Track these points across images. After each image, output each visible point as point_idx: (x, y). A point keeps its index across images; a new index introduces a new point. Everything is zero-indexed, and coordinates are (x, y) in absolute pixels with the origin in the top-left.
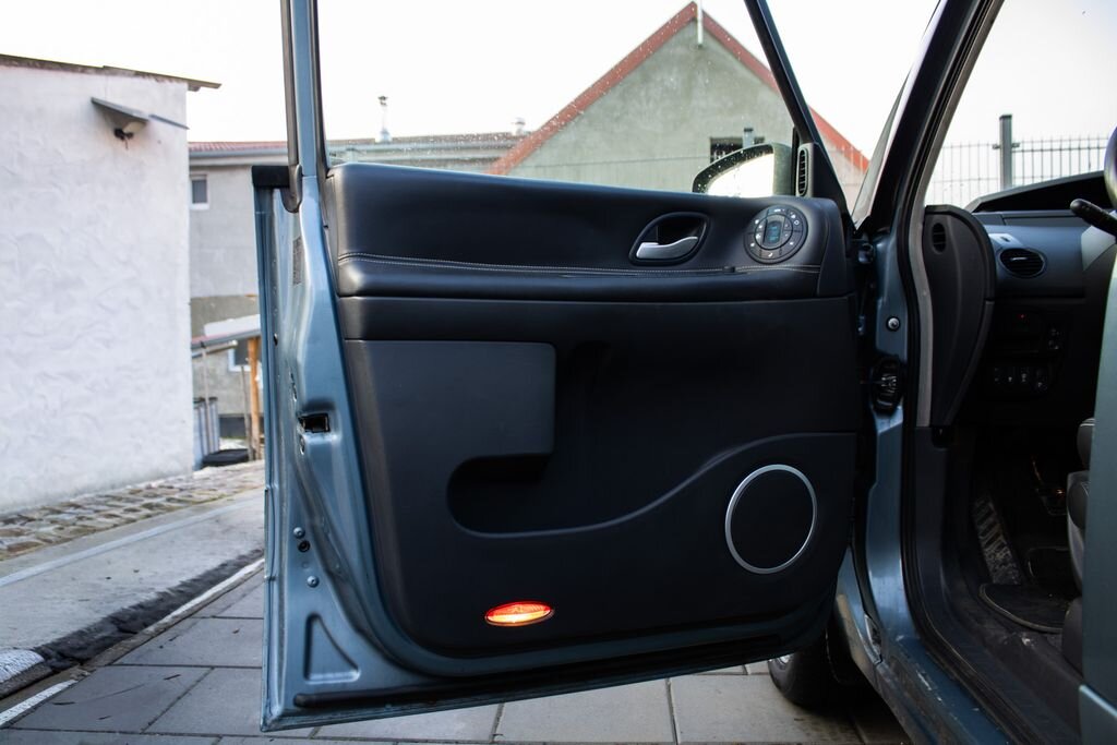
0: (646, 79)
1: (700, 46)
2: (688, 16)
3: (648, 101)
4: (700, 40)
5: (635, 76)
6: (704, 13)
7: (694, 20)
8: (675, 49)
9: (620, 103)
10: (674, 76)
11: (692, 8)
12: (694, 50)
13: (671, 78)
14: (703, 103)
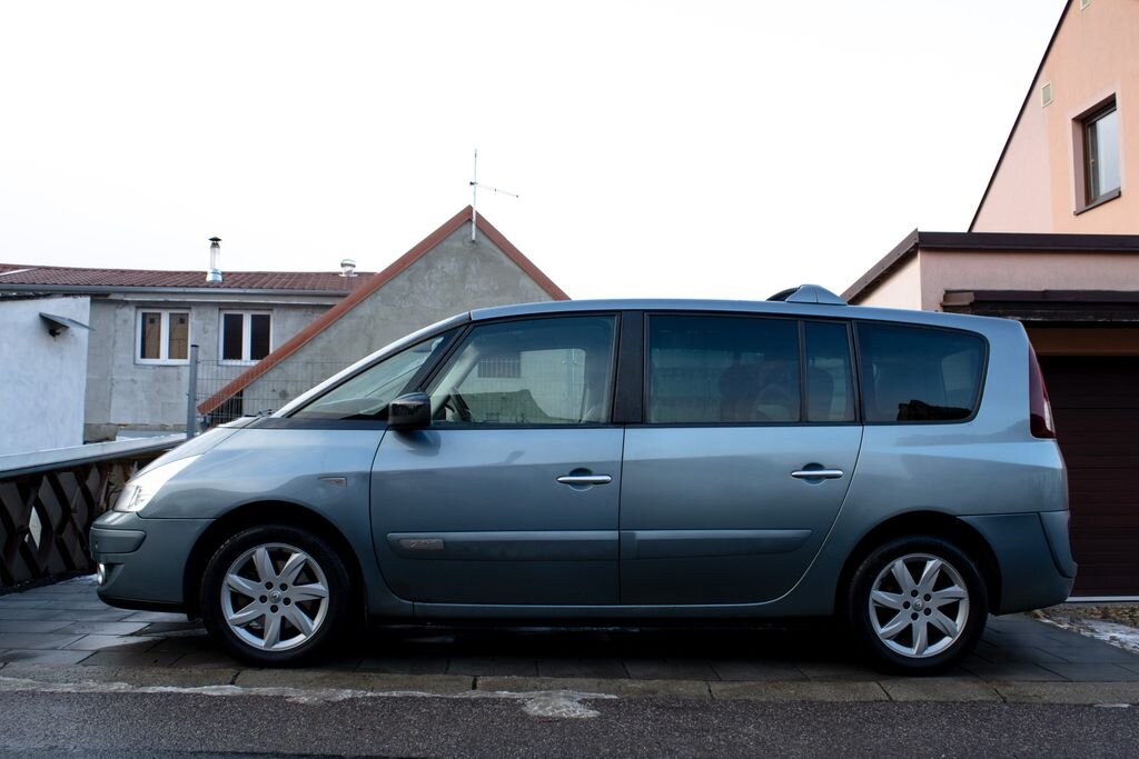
0: (430, 267)
1: (473, 242)
2: (467, 216)
3: (430, 284)
4: (474, 237)
5: (421, 264)
6: (477, 213)
7: (470, 220)
8: (454, 243)
9: (407, 285)
10: (452, 264)
11: (470, 209)
12: (468, 244)
13: (450, 266)
14: (474, 287)
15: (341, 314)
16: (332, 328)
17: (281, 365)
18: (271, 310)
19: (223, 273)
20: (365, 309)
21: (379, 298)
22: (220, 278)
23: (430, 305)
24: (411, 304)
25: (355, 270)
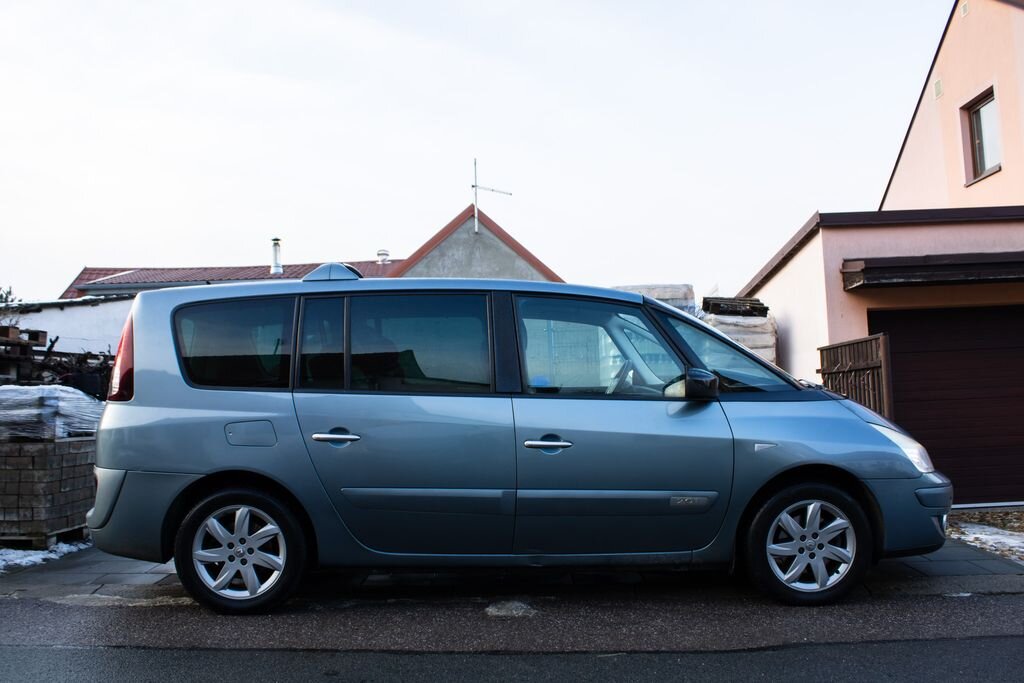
0: (443, 255)
1: (477, 233)
2: (469, 213)
3: (444, 269)
4: (476, 230)
5: (436, 253)
6: (479, 211)
7: (473, 216)
8: (461, 235)
10: (461, 252)
11: (471, 208)
12: (473, 236)
13: (458, 253)
14: (479, 269)
19: (284, 266)
22: (281, 270)
25: (389, 258)
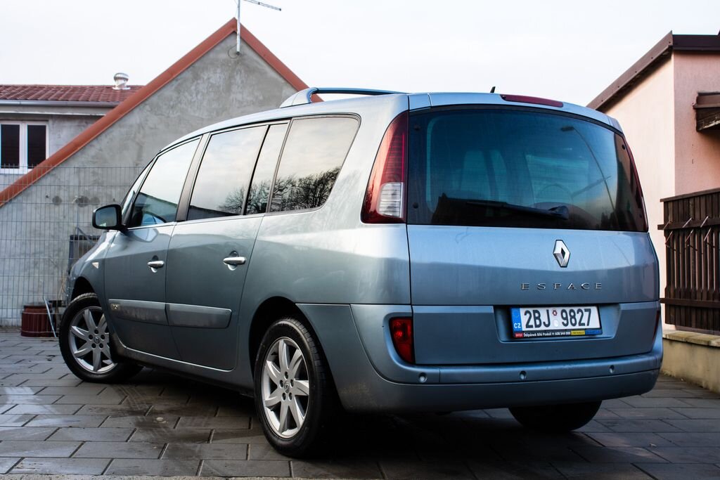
0: (196, 77)
1: (238, 53)
2: (231, 29)
3: (197, 96)
5: (188, 75)
6: (242, 27)
7: (235, 32)
8: (220, 55)
9: (175, 95)
10: (218, 75)
11: (233, 23)
12: (233, 56)
13: (215, 77)
14: (239, 97)
15: (111, 123)
16: (103, 137)
17: (54, 172)
18: (47, 121)
20: (135, 118)
21: (148, 107)
23: (197, 115)
24: (179, 114)
25: (128, 83)
